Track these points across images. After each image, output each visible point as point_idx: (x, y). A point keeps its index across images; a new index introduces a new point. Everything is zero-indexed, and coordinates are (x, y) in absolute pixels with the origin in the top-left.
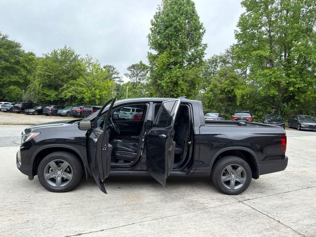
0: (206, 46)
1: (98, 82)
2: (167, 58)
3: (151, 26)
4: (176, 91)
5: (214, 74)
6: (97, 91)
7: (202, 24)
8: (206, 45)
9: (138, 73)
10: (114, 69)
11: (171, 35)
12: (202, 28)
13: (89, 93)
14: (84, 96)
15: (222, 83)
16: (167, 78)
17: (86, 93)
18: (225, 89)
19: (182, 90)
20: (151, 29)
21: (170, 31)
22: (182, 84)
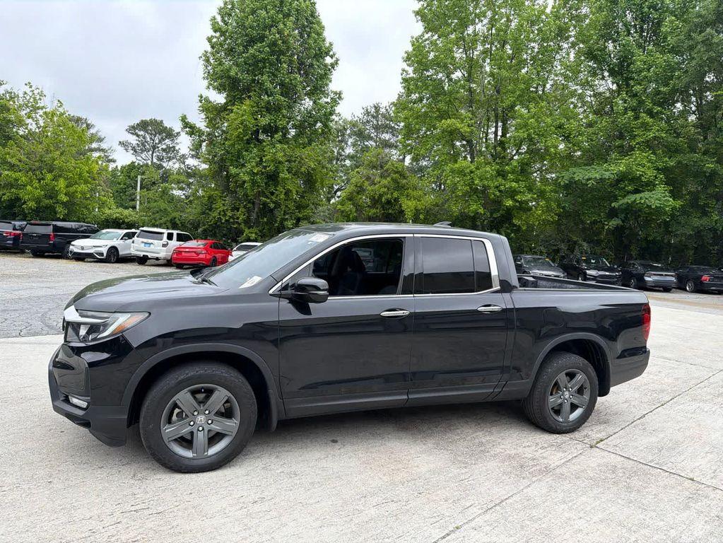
0: (340, 98)
1: (63, 158)
2: (253, 114)
3: (211, 33)
4: (272, 194)
5: (338, 159)
6: (62, 184)
7: (331, 44)
8: (339, 95)
9: (157, 141)
10: (89, 126)
11: (263, 60)
12: (331, 53)
13: (36, 188)
14: (21, 194)
15: (375, 184)
16: (254, 164)
17: (29, 188)
18: (381, 196)
19: (288, 193)
20: (209, 40)
21: (259, 51)
22: (287, 179)
